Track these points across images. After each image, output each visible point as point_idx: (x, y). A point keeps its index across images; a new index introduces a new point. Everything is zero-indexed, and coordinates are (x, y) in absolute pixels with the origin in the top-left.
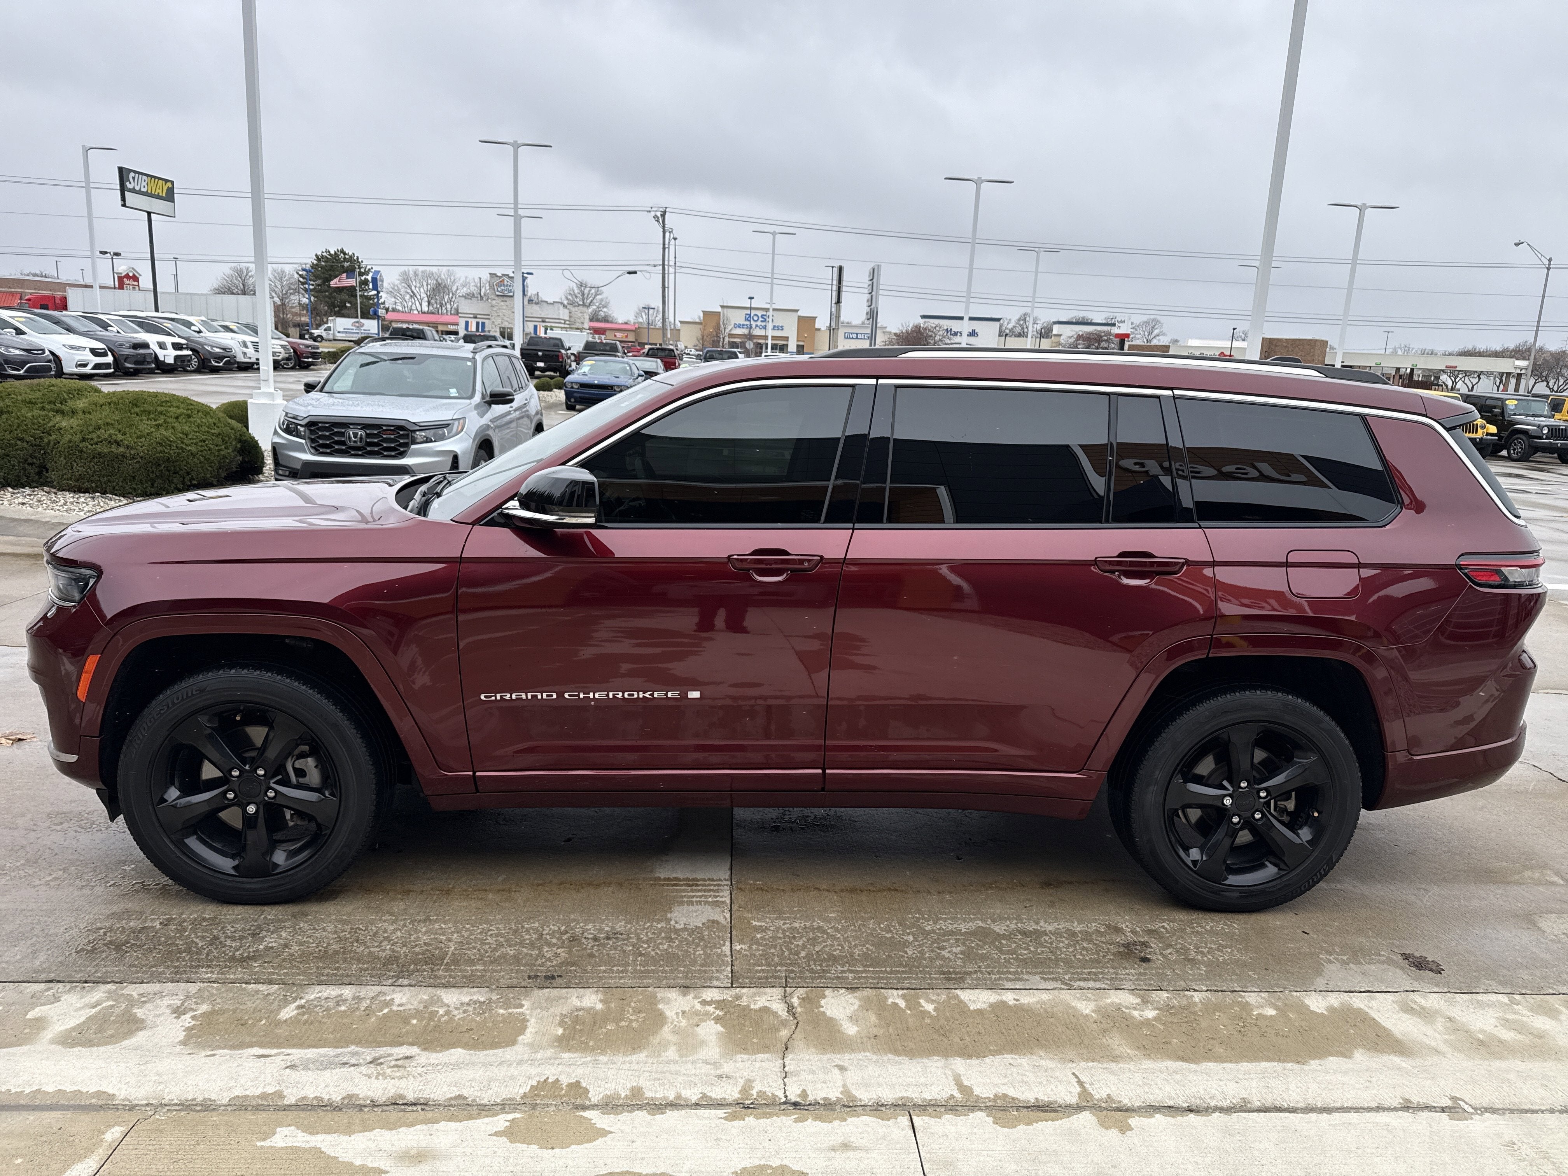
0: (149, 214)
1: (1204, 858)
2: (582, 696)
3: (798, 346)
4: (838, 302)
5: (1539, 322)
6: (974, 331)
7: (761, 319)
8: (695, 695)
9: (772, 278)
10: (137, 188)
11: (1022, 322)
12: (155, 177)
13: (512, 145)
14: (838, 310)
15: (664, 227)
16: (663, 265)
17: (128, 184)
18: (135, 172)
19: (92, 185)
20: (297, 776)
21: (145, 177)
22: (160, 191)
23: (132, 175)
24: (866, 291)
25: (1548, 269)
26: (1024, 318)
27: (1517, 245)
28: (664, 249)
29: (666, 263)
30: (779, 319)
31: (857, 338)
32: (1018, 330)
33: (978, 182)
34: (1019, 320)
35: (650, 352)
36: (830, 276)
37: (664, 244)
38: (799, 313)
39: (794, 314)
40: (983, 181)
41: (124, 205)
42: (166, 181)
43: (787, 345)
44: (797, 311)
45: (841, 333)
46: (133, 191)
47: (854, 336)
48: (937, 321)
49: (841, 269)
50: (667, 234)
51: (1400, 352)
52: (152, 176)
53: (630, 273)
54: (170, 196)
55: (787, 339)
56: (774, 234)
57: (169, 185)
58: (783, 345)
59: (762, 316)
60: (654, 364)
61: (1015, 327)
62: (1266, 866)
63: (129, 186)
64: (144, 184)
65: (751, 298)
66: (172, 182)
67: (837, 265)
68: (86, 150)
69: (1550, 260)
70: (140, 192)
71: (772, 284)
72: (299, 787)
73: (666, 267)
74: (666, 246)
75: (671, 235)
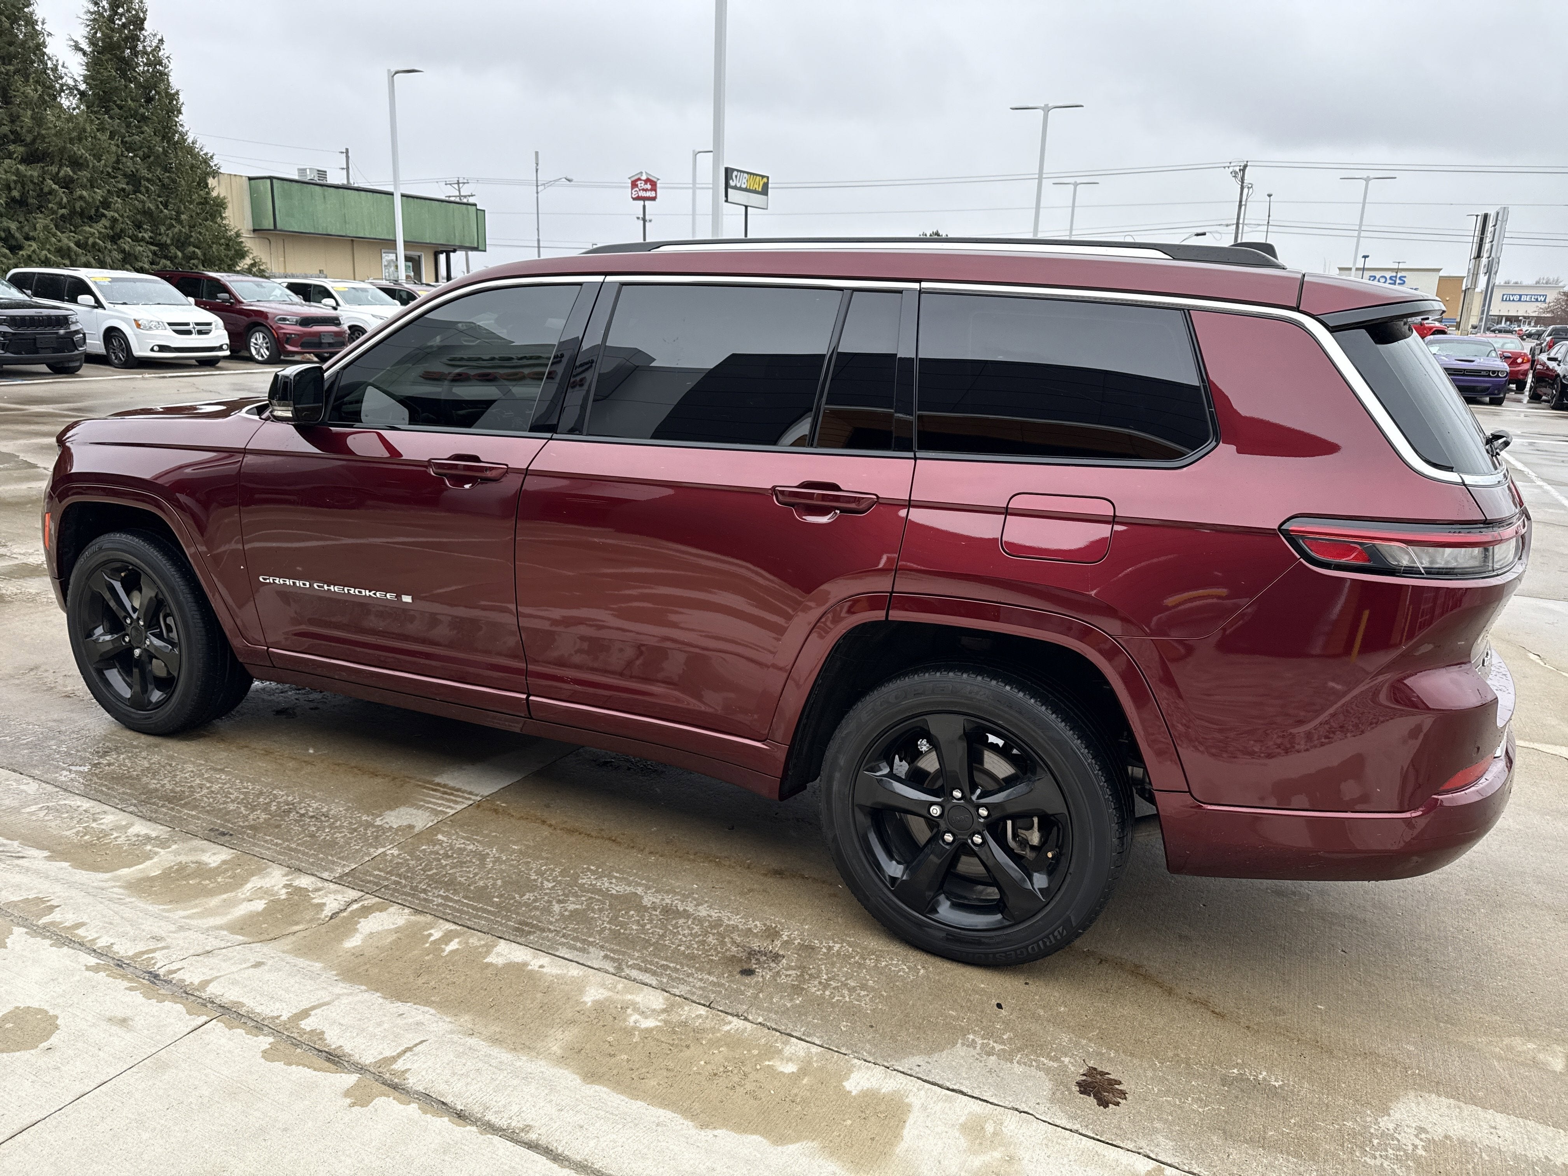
0: (746, 207)
1: (904, 878)
7: (1389, 281)
8: (407, 599)
10: (738, 185)
12: (754, 174)
13: (1043, 109)
15: (1243, 182)
16: (1238, 224)
17: (731, 182)
18: (738, 171)
19: (698, 186)
21: (746, 175)
22: (757, 186)
23: (735, 173)
28: (1240, 206)
29: (1241, 221)
30: (1413, 280)
31: (1520, 300)
36: (1472, 226)
37: (1241, 201)
38: (1442, 274)
39: (1434, 273)
41: (726, 201)
42: (763, 177)
44: (1439, 270)
45: (1497, 296)
46: (735, 188)
47: (1516, 298)
50: (1245, 191)
52: (751, 174)
53: (1198, 235)
54: (765, 191)
57: (765, 180)
59: (1391, 278)
63: (732, 183)
64: (745, 181)
65: (1365, 257)
66: (768, 178)
67: (1481, 213)
68: (695, 154)
70: (740, 189)
71: (1359, 237)
73: (1241, 226)
74: (1243, 203)
75: (1251, 190)
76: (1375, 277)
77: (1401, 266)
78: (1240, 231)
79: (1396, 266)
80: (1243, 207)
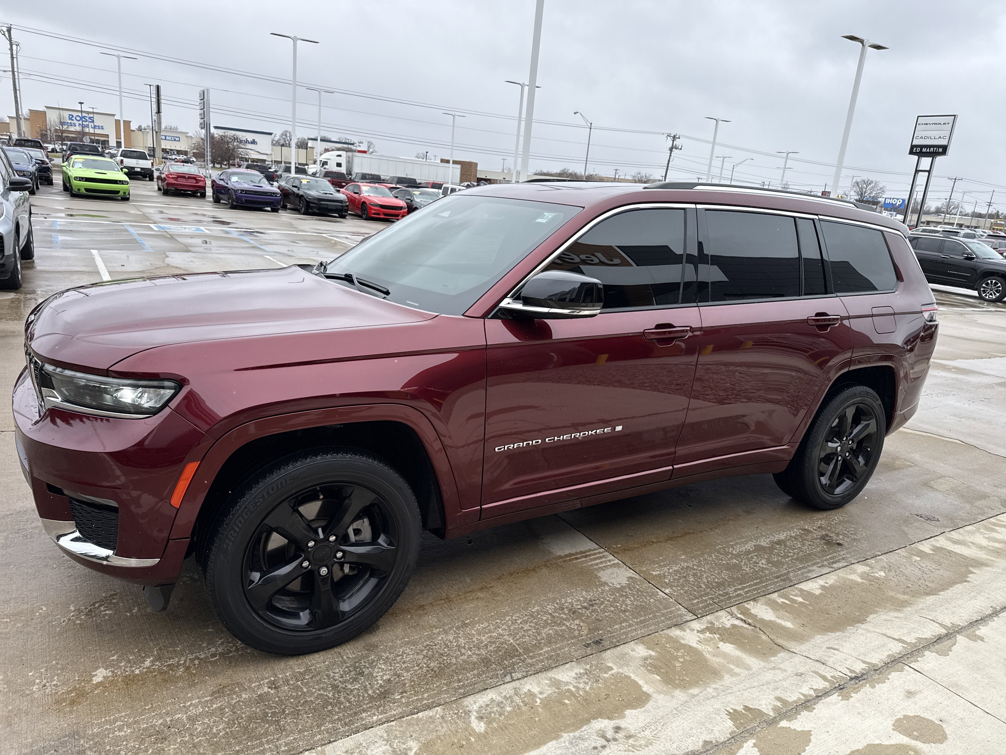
2: (556, 438)
3: (117, 142)
4: (159, 112)
5: (587, 158)
6: (254, 140)
7: (85, 120)
8: (619, 428)
9: (121, 92)
11: (284, 137)
14: (159, 118)
15: (10, 40)
16: (13, 72)
20: (355, 534)
24: (198, 108)
25: (591, 129)
26: (285, 134)
27: (575, 113)
28: (12, 58)
29: (16, 70)
30: (98, 120)
32: (282, 142)
33: (295, 39)
34: (282, 135)
35: (18, 142)
37: (12, 55)
39: (112, 117)
40: (298, 39)
43: (108, 141)
44: (114, 115)
48: (234, 132)
49: (158, 87)
50: (14, 47)
51: (505, 171)
55: (107, 136)
56: (119, 57)
58: (105, 141)
60: (40, 153)
61: (279, 139)
62: (845, 480)
65: (81, 103)
67: (153, 84)
69: (591, 124)
72: (357, 544)
73: (16, 73)
74: (14, 56)
75: (18, 47)
76: (73, 116)
77: (95, 111)
78: (17, 77)
79: (91, 110)
80: (15, 59)
